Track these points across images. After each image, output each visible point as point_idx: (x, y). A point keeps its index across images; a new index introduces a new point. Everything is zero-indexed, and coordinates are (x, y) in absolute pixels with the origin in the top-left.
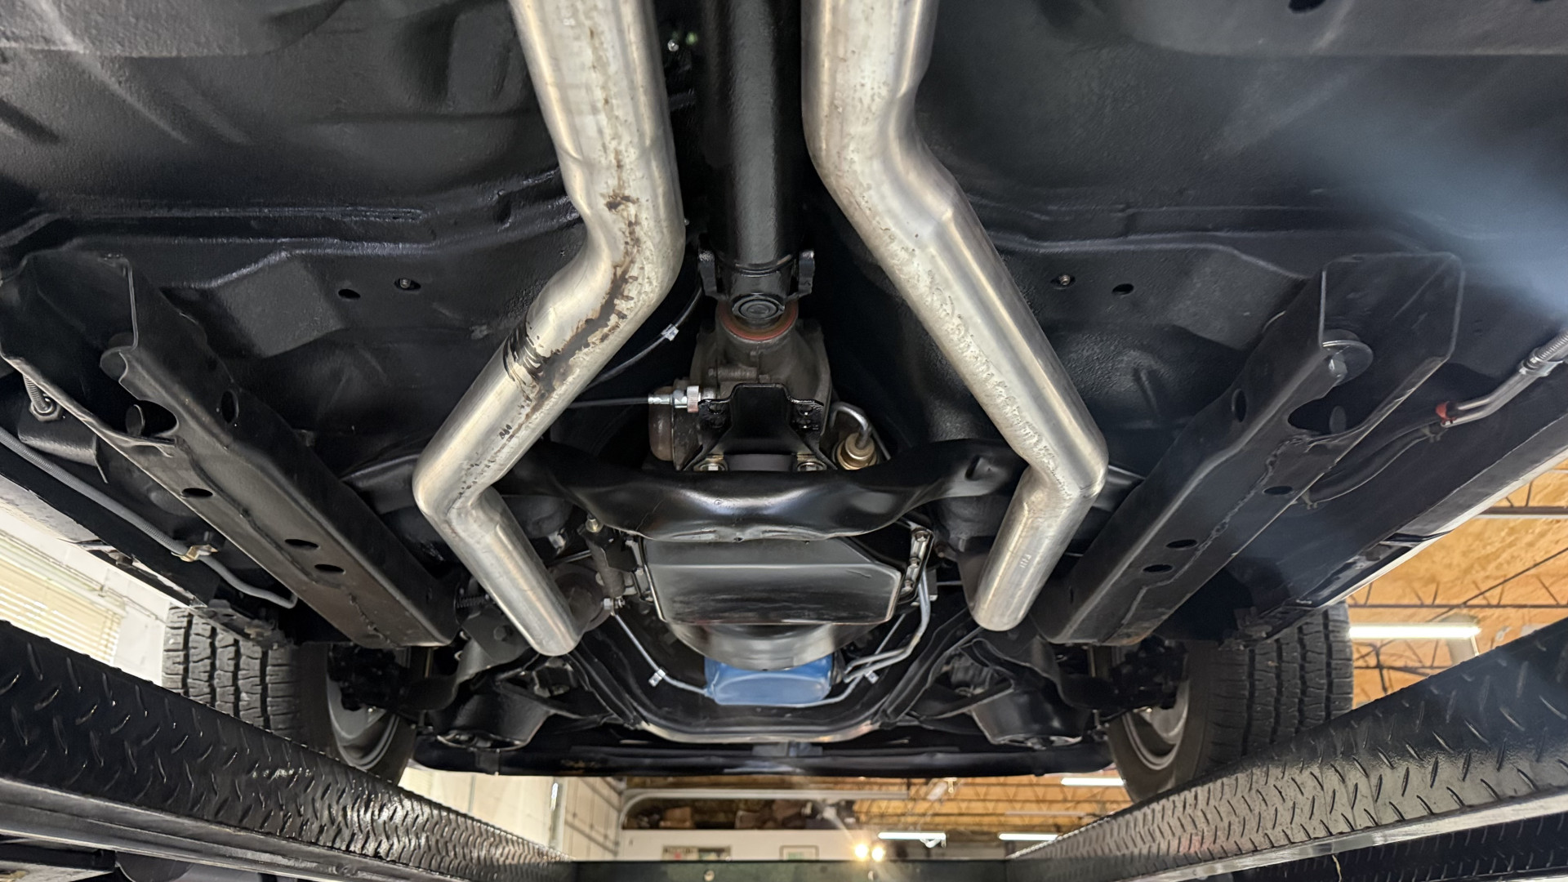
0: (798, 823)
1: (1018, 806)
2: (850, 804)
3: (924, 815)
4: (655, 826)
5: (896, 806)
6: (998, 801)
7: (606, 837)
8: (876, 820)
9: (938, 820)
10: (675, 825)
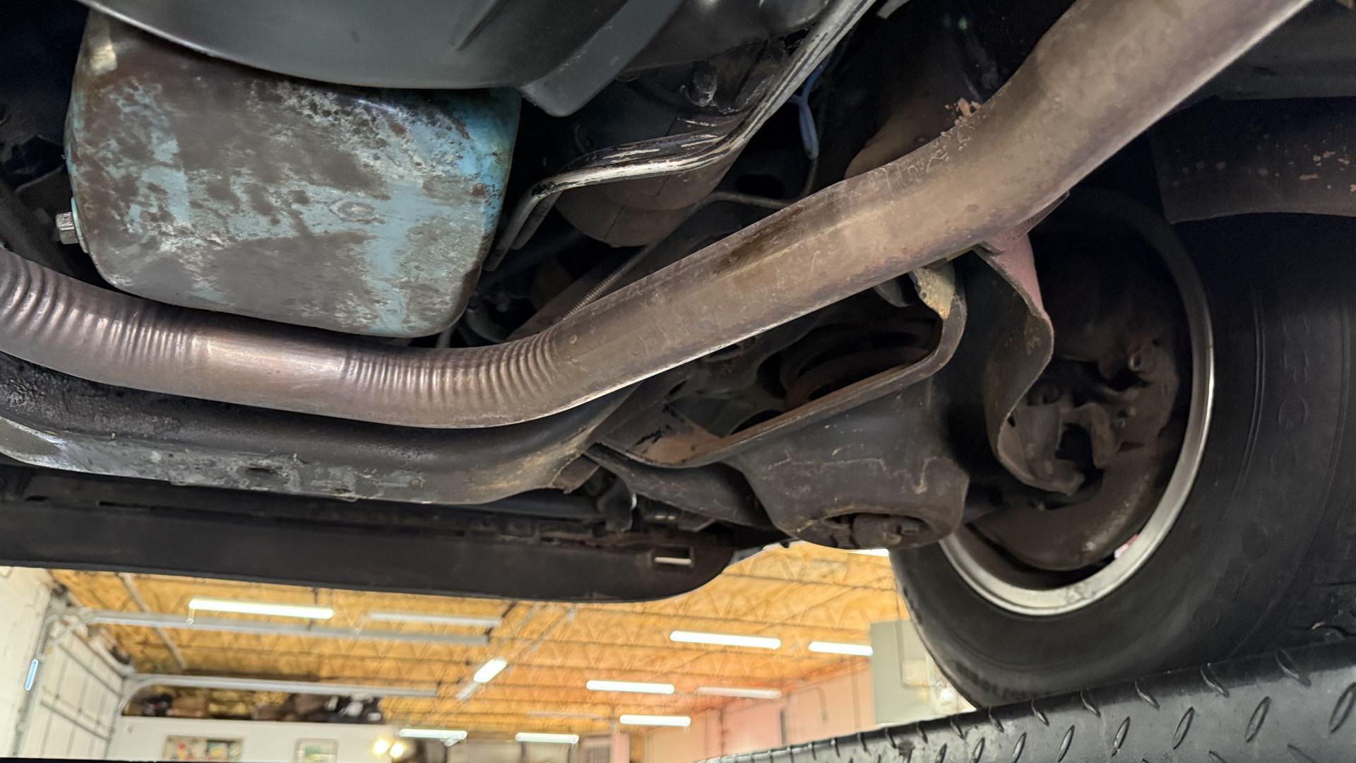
0: (321, 717)
1: (539, 706)
2: (376, 700)
3: (448, 714)
4: (160, 713)
5: (422, 705)
6: (520, 701)
7: (98, 723)
8: (401, 717)
9: (462, 719)
10: (187, 714)
